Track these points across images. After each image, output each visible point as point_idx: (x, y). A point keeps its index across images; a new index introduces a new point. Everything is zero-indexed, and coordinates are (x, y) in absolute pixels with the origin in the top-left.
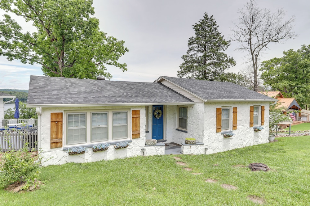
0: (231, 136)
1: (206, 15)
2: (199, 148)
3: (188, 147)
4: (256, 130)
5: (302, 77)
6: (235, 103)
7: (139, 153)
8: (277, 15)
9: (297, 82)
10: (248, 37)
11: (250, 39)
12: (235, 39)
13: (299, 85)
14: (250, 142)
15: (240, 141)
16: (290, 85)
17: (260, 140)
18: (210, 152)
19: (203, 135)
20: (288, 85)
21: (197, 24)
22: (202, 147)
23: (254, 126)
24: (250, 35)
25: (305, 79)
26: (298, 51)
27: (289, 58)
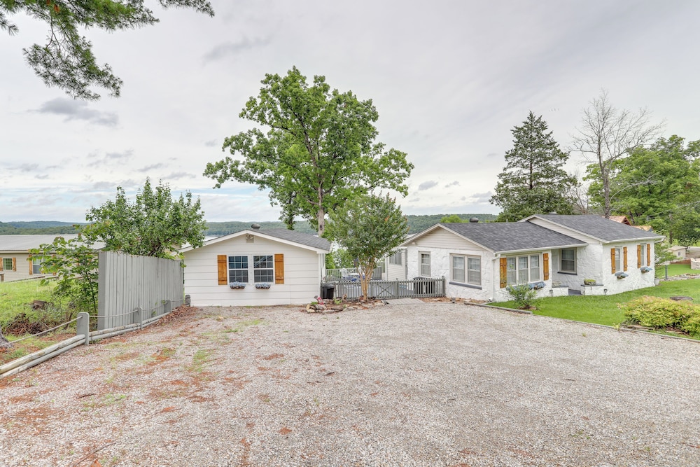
0: (624, 277)
1: (531, 115)
2: (600, 289)
3: (590, 287)
4: (644, 271)
5: (659, 191)
6: (624, 242)
7: (548, 294)
8: (639, 116)
9: (653, 199)
10: (596, 146)
11: (599, 149)
12: (575, 148)
13: (656, 204)
14: (638, 285)
15: (630, 284)
16: (641, 205)
17: (646, 283)
18: (608, 293)
19: (601, 276)
20: (637, 204)
21: (516, 127)
22: (603, 288)
23: (641, 267)
24: (599, 144)
25: (664, 195)
26: (653, 149)
27: (637, 160)
